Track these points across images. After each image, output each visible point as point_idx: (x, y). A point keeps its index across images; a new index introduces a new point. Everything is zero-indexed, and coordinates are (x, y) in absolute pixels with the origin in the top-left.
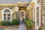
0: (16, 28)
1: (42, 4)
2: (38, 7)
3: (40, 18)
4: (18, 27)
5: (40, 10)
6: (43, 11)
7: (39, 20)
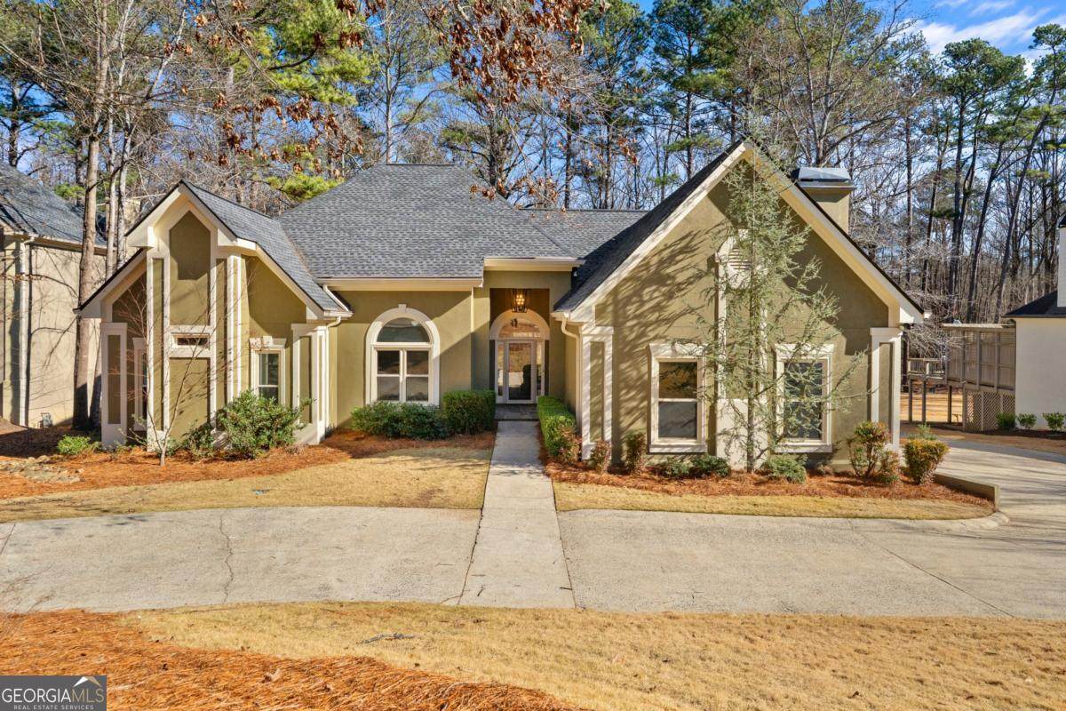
0: (475, 453)
1: (617, 325)
2: (597, 339)
3: (608, 401)
4: (491, 446)
5: (608, 357)
6: (622, 362)
7: (601, 412)
